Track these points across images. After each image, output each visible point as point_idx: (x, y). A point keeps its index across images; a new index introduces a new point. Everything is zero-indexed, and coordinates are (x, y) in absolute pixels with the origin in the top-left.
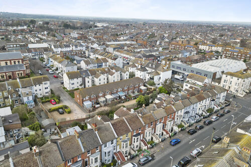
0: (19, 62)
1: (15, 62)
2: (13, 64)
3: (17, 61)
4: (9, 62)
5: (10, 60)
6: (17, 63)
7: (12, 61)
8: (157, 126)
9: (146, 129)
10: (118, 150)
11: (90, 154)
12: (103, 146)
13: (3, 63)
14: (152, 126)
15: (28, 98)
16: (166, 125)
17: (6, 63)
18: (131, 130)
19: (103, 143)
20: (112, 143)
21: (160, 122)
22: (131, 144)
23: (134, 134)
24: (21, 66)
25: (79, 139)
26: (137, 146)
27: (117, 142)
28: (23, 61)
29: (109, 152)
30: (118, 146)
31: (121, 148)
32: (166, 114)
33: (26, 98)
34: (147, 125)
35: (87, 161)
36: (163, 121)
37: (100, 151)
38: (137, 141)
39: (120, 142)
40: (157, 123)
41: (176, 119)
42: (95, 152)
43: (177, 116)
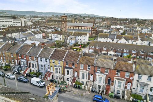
1: (88, 28)
2: (87, 29)
3: (89, 28)
4: (85, 28)
5: (86, 27)
6: (89, 29)
7: (87, 28)
8: (97, 74)
9: (81, 68)
10: (52, 71)
11: (31, 59)
12: (39, 59)
13: (83, 28)
14: (90, 70)
15: (72, 41)
16: (113, 82)
17: (84, 28)
18: (63, 60)
19: (39, 56)
20: (46, 61)
21: (101, 72)
22: (64, 74)
23: (67, 66)
24: (90, 31)
25: (31, 48)
26: (68, 79)
27: (50, 62)
28: (92, 29)
29: (42, 66)
30: (51, 67)
31: (53, 70)
32: (113, 67)
33: (71, 41)
34: (83, 66)
35: (30, 64)
36: (108, 73)
37: (37, 61)
38: (68, 74)
39: (52, 64)
40: (97, 72)
41: (136, 85)
42: (34, 60)
43: (138, 81)
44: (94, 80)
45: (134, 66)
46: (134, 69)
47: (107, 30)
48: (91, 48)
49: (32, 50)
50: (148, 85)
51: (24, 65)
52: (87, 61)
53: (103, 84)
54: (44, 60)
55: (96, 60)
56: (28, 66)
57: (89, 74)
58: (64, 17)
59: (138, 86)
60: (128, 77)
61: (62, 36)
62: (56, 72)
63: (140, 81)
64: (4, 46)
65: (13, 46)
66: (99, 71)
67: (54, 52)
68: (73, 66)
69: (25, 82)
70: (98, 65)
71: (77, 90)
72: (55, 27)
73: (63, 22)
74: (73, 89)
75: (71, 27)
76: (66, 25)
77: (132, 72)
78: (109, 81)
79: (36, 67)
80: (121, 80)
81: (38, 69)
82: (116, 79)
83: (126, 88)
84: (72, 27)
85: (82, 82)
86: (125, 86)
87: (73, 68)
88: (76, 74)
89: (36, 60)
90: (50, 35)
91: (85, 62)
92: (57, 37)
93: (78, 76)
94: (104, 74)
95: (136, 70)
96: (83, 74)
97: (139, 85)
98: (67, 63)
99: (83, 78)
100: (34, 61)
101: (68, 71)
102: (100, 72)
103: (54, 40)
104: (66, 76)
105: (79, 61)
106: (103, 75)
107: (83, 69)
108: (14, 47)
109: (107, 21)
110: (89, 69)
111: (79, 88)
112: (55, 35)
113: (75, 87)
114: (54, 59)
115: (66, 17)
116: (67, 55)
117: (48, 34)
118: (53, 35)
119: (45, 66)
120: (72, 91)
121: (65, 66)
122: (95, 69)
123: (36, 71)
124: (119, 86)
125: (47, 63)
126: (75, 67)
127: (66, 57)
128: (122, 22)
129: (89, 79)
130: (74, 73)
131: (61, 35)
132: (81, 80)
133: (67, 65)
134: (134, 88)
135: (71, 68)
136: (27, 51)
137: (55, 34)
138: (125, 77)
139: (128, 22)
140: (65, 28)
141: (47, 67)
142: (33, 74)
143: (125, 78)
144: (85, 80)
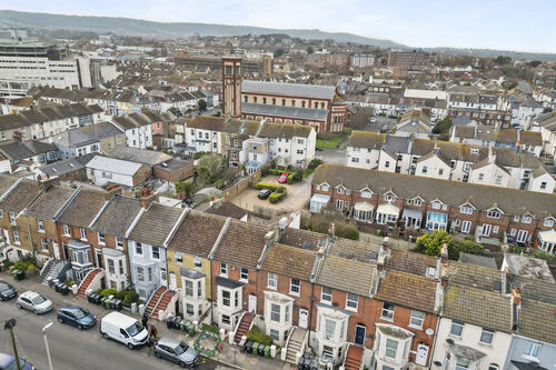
0: (323, 105)
1: (316, 104)
2: (313, 107)
3: (320, 102)
4: (307, 101)
5: (310, 99)
6: (319, 107)
7: (313, 102)
8: (321, 310)
9: (269, 287)
10: (173, 287)
11: (103, 244)
12: (132, 245)
13: (298, 103)
14: (298, 294)
15: (255, 156)
16: (372, 337)
17: (304, 103)
18: (211, 256)
19: (131, 237)
20: (156, 255)
21: (335, 305)
22: (212, 299)
23: (222, 275)
24: (322, 112)
25: (107, 202)
26: (226, 319)
27: (168, 260)
28: (330, 105)
29: (140, 270)
30: (171, 275)
31: (179, 286)
32: (372, 293)
33: (251, 156)
34: (275, 279)
35: (100, 257)
36: (355, 310)
37: (126, 252)
38: (226, 303)
39: (175, 266)
40: (322, 301)
41: (444, 354)
42: (114, 248)
43: (450, 341)
44: (311, 327)
45: (439, 291)
46: (438, 303)
47: (387, 107)
48: (318, 188)
49: (107, 212)
50: (480, 355)
51: (82, 263)
52: (289, 264)
53: (339, 341)
54: (148, 249)
55: (318, 261)
56: (95, 266)
57: (296, 307)
58: (232, 64)
59: (449, 357)
60: (420, 328)
61: (222, 136)
62: (187, 293)
63: (456, 342)
64: (14, 190)
65: (45, 194)
66: (328, 298)
67: (182, 223)
68: (243, 276)
69: (84, 328)
70: (323, 281)
71: (254, 361)
72: (199, 94)
73: (229, 82)
74: (242, 358)
75: (255, 99)
76: (238, 92)
77: (432, 314)
78: (360, 332)
79: (122, 272)
80: (398, 335)
81: (130, 278)
82: (382, 329)
83: (412, 358)
84: (260, 99)
85: (272, 330)
86: (411, 354)
87: (242, 284)
88: (253, 302)
89: (122, 248)
90: (179, 128)
91: (282, 266)
92: (204, 138)
93: (260, 310)
94: (343, 310)
95: (444, 308)
96: (276, 308)
97: (452, 354)
98: (224, 266)
99: (276, 317)
100: (116, 253)
101: (226, 294)
102: (330, 303)
103: (194, 149)
104: (221, 309)
105: (265, 263)
106: (339, 313)
107: (275, 288)
108: (49, 198)
109: (393, 64)
110: (295, 289)
111: (261, 354)
112: (198, 130)
113: (247, 350)
114: (180, 249)
115: (238, 64)
116: (225, 236)
117: (171, 127)
118: (188, 130)
119: (150, 269)
120: (235, 363)
121: (216, 274)
122: (316, 292)
123: (123, 283)
124: (391, 353)
125: (157, 260)
126: (250, 282)
127: (220, 245)
128: (447, 69)
129: (295, 323)
130: (245, 299)
131: (219, 133)
132: (269, 325)
133: (224, 271)
134: (438, 364)
135: (236, 284)
136: (91, 216)
137: (196, 127)
138: (411, 326)
139: (469, 69)
140: (234, 100)
141: (158, 273)
142: (111, 296)
143: (411, 330)
144: (282, 326)
